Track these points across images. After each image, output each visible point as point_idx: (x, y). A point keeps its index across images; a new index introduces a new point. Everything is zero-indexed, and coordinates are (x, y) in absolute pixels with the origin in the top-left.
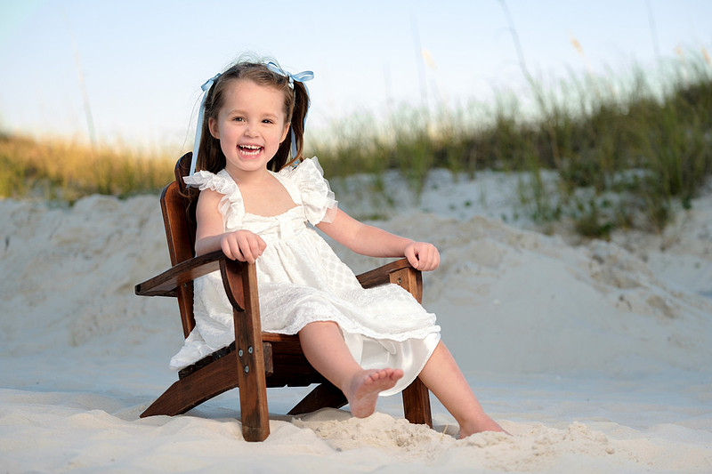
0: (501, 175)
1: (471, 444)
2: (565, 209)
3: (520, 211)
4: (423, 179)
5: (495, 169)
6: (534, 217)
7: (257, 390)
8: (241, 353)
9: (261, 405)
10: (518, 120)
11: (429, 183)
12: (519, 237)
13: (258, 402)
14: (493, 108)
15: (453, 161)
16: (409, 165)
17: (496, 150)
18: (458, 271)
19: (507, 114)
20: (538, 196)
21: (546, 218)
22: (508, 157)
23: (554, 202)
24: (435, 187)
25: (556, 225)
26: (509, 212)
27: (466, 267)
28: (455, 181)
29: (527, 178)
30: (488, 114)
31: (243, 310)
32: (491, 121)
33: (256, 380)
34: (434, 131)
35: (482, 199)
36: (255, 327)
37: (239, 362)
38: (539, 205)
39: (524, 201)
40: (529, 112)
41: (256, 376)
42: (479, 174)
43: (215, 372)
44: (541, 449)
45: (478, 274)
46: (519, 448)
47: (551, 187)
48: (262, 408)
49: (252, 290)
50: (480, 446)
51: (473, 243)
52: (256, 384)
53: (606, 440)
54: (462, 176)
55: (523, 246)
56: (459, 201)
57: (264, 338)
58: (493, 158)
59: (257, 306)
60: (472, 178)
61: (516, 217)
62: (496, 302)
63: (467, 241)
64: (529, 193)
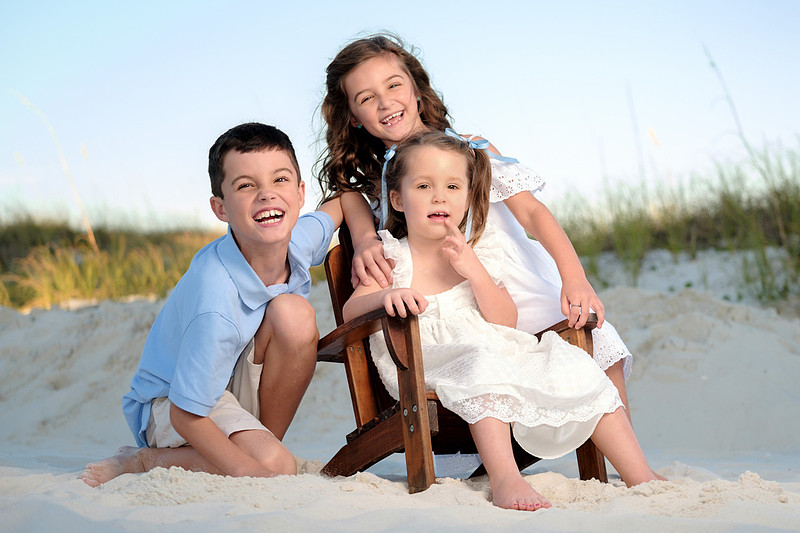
0: (725, 254)
1: (636, 493)
2: (793, 287)
3: (744, 291)
4: (640, 259)
5: (718, 248)
6: (760, 297)
7: (422, 449)
8: (406, 412)
9: (426, 464)
10: (745, 197)
11: (647, 265)
12: (729, 310)
13: (423, 461)
14: (716, 183)
15: (672, 241)
16: (625, 247)
17: (719, 228)
18: (663, 347)
19: (732, 189)
20: (763, 275)
21: (772, 298)
22: (733, 234)
23: (780, 281)
24: (653, 268)
25: (782, 303)
26: (732, 293)
27: (671, 342)
28: (676, 262)
29: (751, 256)
30: (712, 189)
31: (406, 369)
32: (714, 198)
33: (421, 438)
34: (653, 210)
35: (704, 280)
36: (419, 385)
37: (404, 422)
38: (764, 283)
39: (748, 280)
40: (755, 186)
41: (421, 435)
42: (700, 254)
43: (381, 434)
44: (709, 496)
45: (684, 349)
46: (686, 496)
47: (777, 265)
48: (427, 467)
49: (415, 348)
50: (645, 495)
51: (680, 317)
52: (422, 443)
53: (781, 490)
54: (683, 256)
55: (733, 319)
56: (680, 283)
57: (429, 397)
58: (718, 236)
59: (421, 363)
60: (693, 257)
61: (740, 297)
62: (704, 378)
63: (673, 316)
64: (755, 271)
